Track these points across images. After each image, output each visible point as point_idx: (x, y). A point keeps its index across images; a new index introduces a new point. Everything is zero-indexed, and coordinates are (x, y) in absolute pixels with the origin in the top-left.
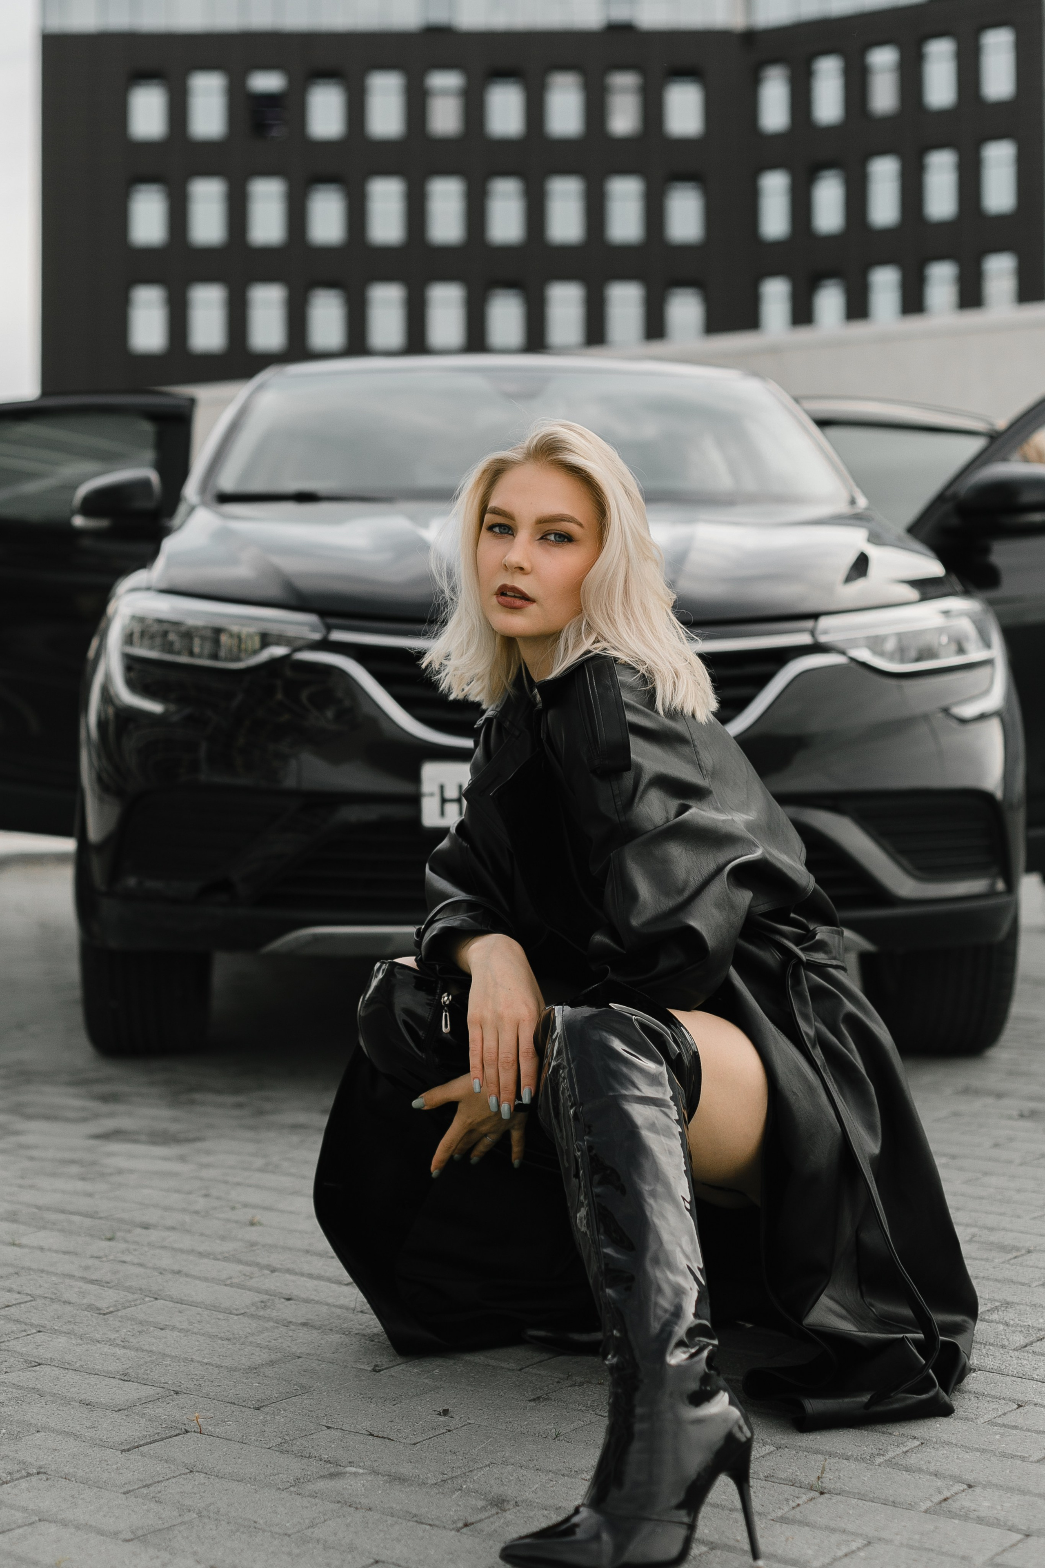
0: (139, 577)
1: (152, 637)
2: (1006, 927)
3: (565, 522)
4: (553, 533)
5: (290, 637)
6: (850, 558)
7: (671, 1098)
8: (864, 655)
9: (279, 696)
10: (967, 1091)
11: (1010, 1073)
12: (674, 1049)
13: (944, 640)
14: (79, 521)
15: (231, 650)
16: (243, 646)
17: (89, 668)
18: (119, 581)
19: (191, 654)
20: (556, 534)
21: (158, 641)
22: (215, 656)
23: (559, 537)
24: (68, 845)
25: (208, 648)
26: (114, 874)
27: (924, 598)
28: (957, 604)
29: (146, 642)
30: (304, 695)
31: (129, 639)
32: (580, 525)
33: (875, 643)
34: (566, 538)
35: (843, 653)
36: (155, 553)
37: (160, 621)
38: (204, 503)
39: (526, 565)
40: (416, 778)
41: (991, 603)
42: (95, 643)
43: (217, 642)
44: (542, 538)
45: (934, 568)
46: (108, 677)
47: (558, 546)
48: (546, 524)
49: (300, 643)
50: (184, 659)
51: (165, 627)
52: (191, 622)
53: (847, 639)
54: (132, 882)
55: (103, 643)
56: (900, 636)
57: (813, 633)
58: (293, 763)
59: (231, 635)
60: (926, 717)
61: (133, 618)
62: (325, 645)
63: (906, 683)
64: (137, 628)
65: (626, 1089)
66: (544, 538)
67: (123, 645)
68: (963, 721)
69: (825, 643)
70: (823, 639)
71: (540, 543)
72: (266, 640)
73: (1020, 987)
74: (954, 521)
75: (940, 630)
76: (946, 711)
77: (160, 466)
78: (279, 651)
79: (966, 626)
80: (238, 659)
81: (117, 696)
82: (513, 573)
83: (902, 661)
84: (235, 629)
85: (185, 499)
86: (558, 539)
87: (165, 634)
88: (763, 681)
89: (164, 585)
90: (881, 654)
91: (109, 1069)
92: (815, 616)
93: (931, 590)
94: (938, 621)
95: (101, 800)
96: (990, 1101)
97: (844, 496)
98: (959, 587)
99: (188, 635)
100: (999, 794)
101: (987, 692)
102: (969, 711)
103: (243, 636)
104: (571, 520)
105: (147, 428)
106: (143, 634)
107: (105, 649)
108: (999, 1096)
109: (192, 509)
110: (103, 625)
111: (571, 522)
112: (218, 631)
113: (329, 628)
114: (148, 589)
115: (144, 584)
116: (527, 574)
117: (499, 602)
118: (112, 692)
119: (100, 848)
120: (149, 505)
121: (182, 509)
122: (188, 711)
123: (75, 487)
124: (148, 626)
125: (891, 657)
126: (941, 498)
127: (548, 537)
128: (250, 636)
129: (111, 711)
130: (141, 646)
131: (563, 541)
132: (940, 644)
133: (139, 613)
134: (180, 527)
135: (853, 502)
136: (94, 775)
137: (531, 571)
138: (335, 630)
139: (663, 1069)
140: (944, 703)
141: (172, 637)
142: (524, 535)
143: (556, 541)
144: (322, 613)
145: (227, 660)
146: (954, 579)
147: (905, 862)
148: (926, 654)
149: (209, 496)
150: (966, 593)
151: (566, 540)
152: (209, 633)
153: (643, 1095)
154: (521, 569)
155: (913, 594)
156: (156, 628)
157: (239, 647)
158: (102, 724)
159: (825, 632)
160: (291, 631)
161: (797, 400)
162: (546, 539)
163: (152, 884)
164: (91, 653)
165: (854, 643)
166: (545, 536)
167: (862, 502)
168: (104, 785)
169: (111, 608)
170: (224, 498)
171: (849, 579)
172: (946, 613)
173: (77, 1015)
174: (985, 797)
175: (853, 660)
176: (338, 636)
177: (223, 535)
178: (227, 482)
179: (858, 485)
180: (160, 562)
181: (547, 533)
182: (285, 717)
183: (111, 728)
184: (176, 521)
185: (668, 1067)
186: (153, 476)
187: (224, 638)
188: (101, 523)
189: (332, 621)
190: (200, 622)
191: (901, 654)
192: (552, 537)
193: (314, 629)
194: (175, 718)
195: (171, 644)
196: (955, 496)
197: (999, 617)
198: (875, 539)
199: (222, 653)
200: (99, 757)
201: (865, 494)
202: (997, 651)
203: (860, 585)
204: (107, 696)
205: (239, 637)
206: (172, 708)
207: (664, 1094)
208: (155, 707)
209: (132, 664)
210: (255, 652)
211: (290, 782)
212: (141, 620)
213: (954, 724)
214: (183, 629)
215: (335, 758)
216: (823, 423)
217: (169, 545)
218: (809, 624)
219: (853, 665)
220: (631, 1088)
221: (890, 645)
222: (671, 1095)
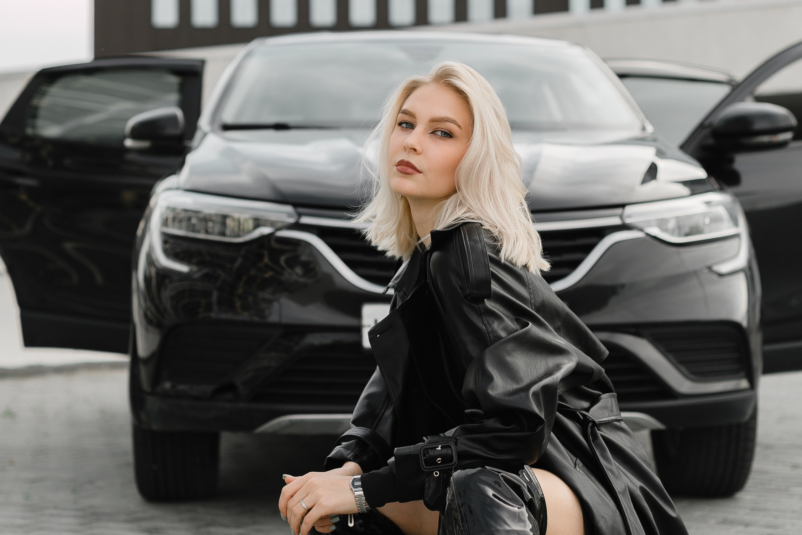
0: (171, 181)
1: (180, 221)
2: (749, 412)
3: (449, 123)
4: (440, 131)
5: (272, 221)
6: (644, 168)
7: (531, 530)
8: (655, 231)
9: (266, 260)
10: (725, 522)
11: (753, 509)
12: (528, 495)
13: (707, 221)
14: (129, 143)
15: (233, 230)
16: (241, 227)
17: (138, 241)
18: (157, 183)
19: (207, 232)
20: (442, 132)
21: (184, 224)
22: (223, 234)
23: (444, 134)
24: (124, 359)
25: (217, 228)
26: (156, 380)
27: (693, 193)
28: (715, 197)
29: (176, 224)
30: (282, 260)
31: (165, 223)
32: (459, 127)
33: (662, 223)
34: (448, 135)
35: (641, 230)
36: (182, 164)
37: (186, 211)
38: (213, 131)
39: (417, 148)
40: (358, 315)
41: (737, 195)
42: (142, 225)
43: (224, 224)
44: (432, 133)
45: (700, 173)
46: (151, 248)
47: (442, 139)
48: (437, 123)
49: (279, 225)
50: (202, 236)
51: (190, 214)
52: (207, 211)
53: (644, 221)
54: (167, 385)
55: (148, 224)
56: (678, 219)
57: (621, 217)
58: (276, 305)
59: (233, 219)
60: (695, 273)
61: (168, 208)
62: (297, 226)
63: (682, 250)
64: (170, 215)
65: (500, 525)
66: (434, 133)
67: (161, 226)
68: (721, 275)
69: (628, 224)
70: (628, 221)
71: (431, 136)
72: (258, 223)
73: (759, 452)
74: (711, 141)
75: (705, 215)
76: (710, 268)
77: (182, 105)
78: (266, 230)
79: (721, 211)
80: (238, 236)
81: (157, 261)
82: (409, 152)
83: (680, 235)
84: (236, 215)
85: (200, 129)
86: (443, 135)
87: (189, 219)
88: (588, 249)
89: (188, 186)
90: (665, 230)
91: (153, 511)
92: (623, 206)
93: (698, 188)
94: (703, 209)
95: (147, 330)
96: (741, 528)
97: (638, 125)
98: (716, 186)
99: (206, 219)
100: (745, 323)
101: (736, 256)
102: (724, 268)
103: (241, 221)
104: (454, 122)
105: (174, 80)
106: (174, 219)
107: (149, 229)
108: (747, 525)
109: (205, 135)
110: (147, 212)
111: (453, 123)
112: (225, 217)
113: (300, 215)
114: (178, 189)
115: (175, 186)
116: (419, 154)
117: (398, 170)
118: (154, 257)
119: (146, 361)
120: (176, 132)
121: (198, 135)
122: (205, 270)
123: (127, 120)
124: (178, 213)
125: (672, 233)
126: (701, 126)
127: (437, 133)
128: (246, 220)
129: (153, 271)
130: (173, 227)
131: (447, 136)
132: (704, 224)
133: (172, 205)
134: (197, 147)
135: (644, 129)
136: (142, 313)
137: (422, 152)
138: (304, 216)
139: (524, 509)
140: (708, 263)
141: (194, 221)
142: (420, 129)
143: (442, 135)
144: (295, 205)
145: (231, 236)
146: (713, 180)
147: (683, 369)
148: (695, 230)
149: (217, 125)
150: (721, 190)
151: (448, 136)
152: (219, 219)
153: (512, 529)
154: (415, 150)
155: (685, 191)
156: (183, 215)
157: (239, 227)
158: (147, 279)
159: (630, 216)
160: (273, 217)
161: (605, 60)
162: (435, 134)
163: (182, 387)
164: (139, 232)
165: (649, 223)
166: (434, 131)
167: (650, 129)
168: (149, 320)
169: (152, 202)
170: (227, 128)
171: (644, 182)
172: (708, 203)
173: (130, 473)
174: (736, 325)
175: (648, 234)
176: (305, 220)
177: (228, 153)
178: (228, 117)
179: (647, 118)
180: (186, 170)
181: (435, 130)
182: (269, 274)
183: (154, 282)
184: (195, 143)
185: (526, 507)
186: (179, 113)
187: (229, 222)
188: (144, 144)
189: (301, 210)
190: (212, 211)
191: (679, 230)
192: (439, 133)
193: (290, 215)
194: (197, 276)
195: (194, 225)
196: (710, 125)
197: (743, 204)
198: (660, 154)
199: (228, 232)
200: (145, 301)
201: (652, 123)
202: (742, 228)
203: (652, 185)
204: (151, 261)
205: (239, 221)
206: (195, 268)
207: (525, 527)
208: (183, 268)
209: (167, 239)
210: (249, 232)
211: (273, 318)
212: (173, 209)
213: (715, 277)
214: (201, 216)
215: (304, 302)
216: (622, 76)
217: (191, 159)
218: (619, 211)
219: (648, 238)
220: (503, 524)
221: (672, 225)
222: (531, 528)
